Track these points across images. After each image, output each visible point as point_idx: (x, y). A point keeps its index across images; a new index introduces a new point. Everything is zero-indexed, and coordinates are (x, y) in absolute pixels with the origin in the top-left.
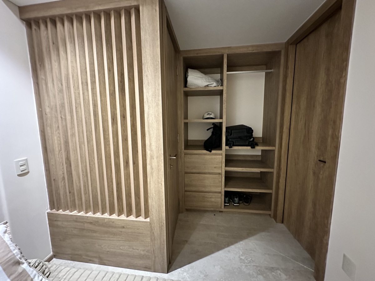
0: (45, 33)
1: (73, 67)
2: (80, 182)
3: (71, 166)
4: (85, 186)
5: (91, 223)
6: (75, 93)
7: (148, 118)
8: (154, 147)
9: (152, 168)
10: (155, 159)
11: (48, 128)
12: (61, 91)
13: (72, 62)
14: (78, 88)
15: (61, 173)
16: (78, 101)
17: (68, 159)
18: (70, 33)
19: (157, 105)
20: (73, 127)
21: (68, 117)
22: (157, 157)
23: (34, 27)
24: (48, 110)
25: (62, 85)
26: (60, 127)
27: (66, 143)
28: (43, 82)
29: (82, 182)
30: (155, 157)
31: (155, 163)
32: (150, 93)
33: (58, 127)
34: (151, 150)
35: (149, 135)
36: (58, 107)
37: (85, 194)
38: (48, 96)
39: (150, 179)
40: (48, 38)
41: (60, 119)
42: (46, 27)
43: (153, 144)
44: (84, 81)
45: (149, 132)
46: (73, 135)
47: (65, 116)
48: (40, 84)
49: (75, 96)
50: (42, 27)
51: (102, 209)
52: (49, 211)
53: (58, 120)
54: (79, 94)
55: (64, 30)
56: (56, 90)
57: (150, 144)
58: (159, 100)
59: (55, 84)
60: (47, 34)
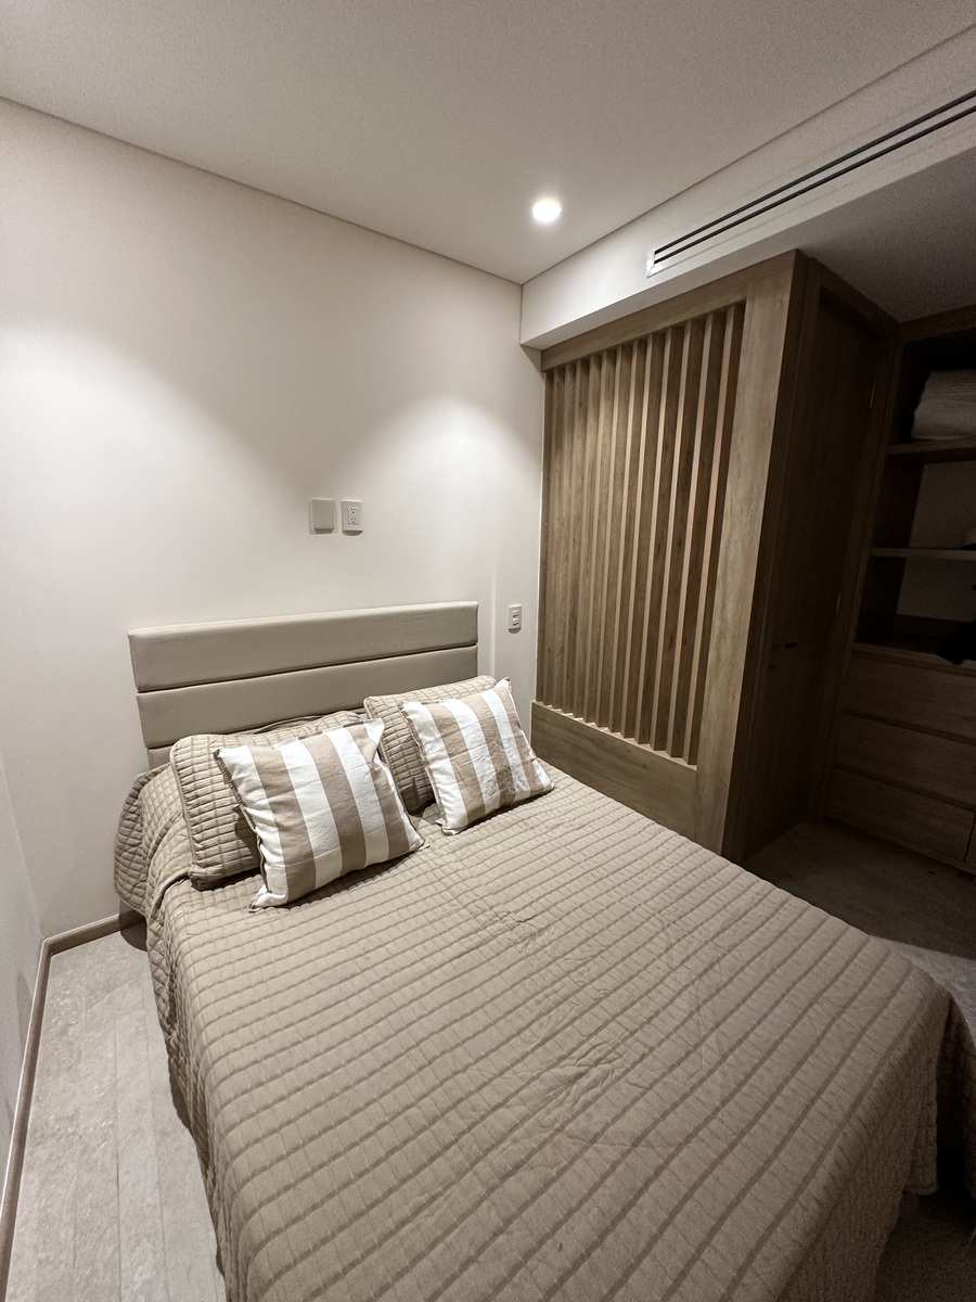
0: (570, 386)
1: (604, 445)
2: (585, 662)
3: (575, 630)
4: (592, 671)
5: (592, 741)
6: (601, 494)
7: (727, 547)
8: (729, 615)
9: (718, 659)
10: (729, 641)
11: (553, 559)
12: (580, 491)
13: (604, 435)
14: (608, 485)
15: (560, 639)
16: (603, 509)
17: (574, 616)
18: (608, 380)
19: (752, 521)
20: (588, 560)
21: (584, 540)
22: (734, 636)
23: (557, 380)
24: (556, 526)
25: (583, 479)
26: (570, 559)
27: (575, 586)
28: (557, 474)
29: (588, 662)
30: (728, 636)
31: (726, 650)
32: (741, 494)
33: (567, 557)
34: (723, 620)
35: (724, 587)
36: (572, 521)
37: (591, 685)
38: (560, 501)
39: (711, 682)
40: (574, 396)
41: (571, 542)
42: (574, 375)
43: (730, 605)
44: (619, 472)
45: (725, 581)
46: (587, 572)
47: (580, 537)
48: (552, 479)
49: (601, 499)
50: (568, 377)
51: (614, 721)
52: (535, 701)
53: (568, 544)
54: (607, 496)
55: (599, 376)
56: (573, 491)
57: (724, 606)
58: (757, 509)
59: (573, 479)
60: (574, 388)
